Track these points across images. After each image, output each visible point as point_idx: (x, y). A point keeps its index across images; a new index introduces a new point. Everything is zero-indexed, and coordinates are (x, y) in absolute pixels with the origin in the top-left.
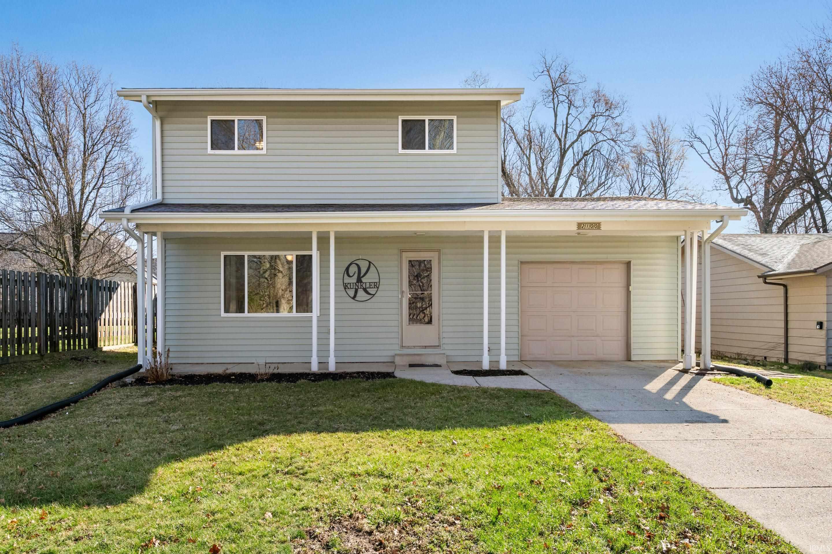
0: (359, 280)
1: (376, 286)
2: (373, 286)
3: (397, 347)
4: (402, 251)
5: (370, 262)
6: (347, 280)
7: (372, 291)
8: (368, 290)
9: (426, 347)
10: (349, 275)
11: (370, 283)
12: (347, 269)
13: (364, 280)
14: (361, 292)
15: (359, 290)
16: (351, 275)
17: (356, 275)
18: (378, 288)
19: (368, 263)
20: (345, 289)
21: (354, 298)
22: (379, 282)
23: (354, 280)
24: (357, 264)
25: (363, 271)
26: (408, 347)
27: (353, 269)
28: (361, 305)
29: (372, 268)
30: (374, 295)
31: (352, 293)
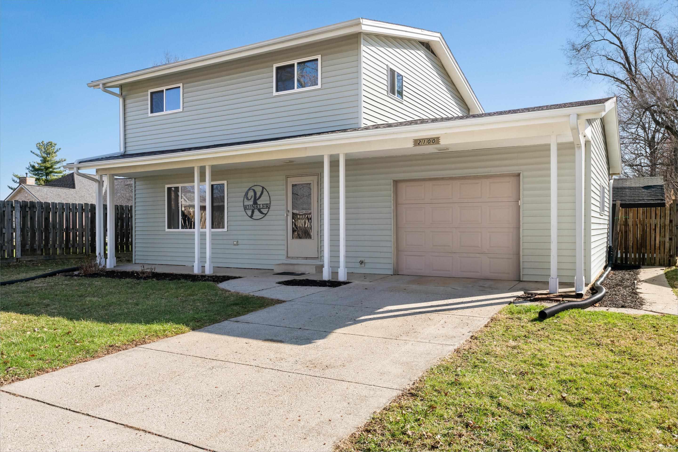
0: (255, 203)
1: (268, 206)
2: (265, 207)
3: (284, 257)
4: (287, 177)
5: (263, 188)
6: (247, 203)
7: (265, 211)
8: (262, 210)
9: (306, 258)
10: (248, 199)
11: (263, 204)
12: (247, 193)
13: (259, 202)
14: (256, 212)
15: (255, 210)
16: (249, 198)
17: (253, 199)
18: (269, 208)
19: (261, 188)
20: (245, 210)
21: (251, 217)
22: (270, 204)
23: (251, 203)
24: (254, 191)
25: (258, 195)
26: (292, 258)
27: (251, 194)
28: (257, 222)
29: (265, 193)
30: (266, 214)
31: (249, 213)
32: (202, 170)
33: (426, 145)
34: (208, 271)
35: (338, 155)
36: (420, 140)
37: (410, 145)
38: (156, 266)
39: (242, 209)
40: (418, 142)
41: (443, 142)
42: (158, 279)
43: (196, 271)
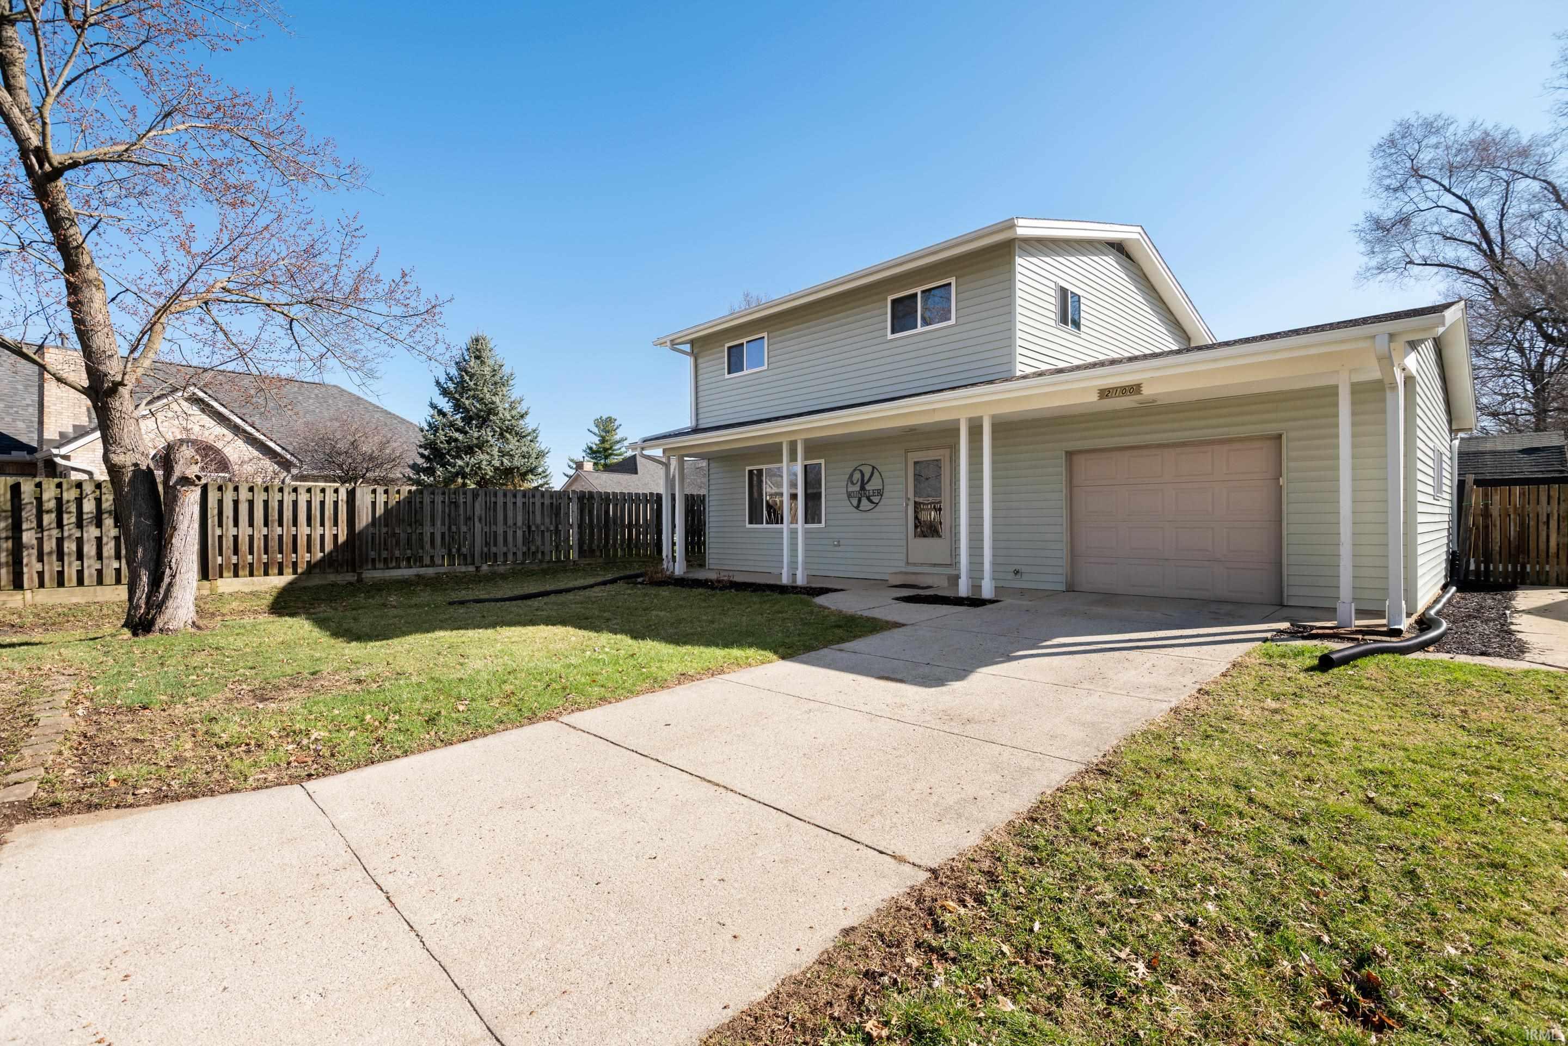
0: (863, 488)
1: (880, 493)
2: (877, 494)
3: (902, 564)
4: (907, 451)
5: (874, 468)
6: (852, 489)
7: (876, 499)
8: (872, 498)
9: (935, 565)
10: (852, 483)
11: (873, 490)
12: (851, 476)
13: (867, 487)
14: (864, 501)
15: (863, 498)
16: (855, 482)
17: (859, 483)
18: (882, 496)
19: (871, 468)
20: (849, 498)
21: (857, 507)
22: (883, 489)
23: (857, 488)
24: (861, 471)
25: (866, 479)
26: (915, 564)
27: (857, 476)
28: (864, 515)
29: (876, 474)
30: (878, 504)
31: (855, 502)
32: (793, 446)
33: (1119, 396)
34: (800, 581)
35: (981, 418)
36: (1109, 390)
37: (1094, 397)
38: (735, 573)
39: (845, 496)
40: (1105, 393)
41: (1147, 391)
42: (737, 590)
43: (785, 580)
